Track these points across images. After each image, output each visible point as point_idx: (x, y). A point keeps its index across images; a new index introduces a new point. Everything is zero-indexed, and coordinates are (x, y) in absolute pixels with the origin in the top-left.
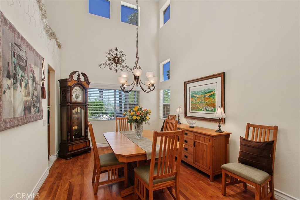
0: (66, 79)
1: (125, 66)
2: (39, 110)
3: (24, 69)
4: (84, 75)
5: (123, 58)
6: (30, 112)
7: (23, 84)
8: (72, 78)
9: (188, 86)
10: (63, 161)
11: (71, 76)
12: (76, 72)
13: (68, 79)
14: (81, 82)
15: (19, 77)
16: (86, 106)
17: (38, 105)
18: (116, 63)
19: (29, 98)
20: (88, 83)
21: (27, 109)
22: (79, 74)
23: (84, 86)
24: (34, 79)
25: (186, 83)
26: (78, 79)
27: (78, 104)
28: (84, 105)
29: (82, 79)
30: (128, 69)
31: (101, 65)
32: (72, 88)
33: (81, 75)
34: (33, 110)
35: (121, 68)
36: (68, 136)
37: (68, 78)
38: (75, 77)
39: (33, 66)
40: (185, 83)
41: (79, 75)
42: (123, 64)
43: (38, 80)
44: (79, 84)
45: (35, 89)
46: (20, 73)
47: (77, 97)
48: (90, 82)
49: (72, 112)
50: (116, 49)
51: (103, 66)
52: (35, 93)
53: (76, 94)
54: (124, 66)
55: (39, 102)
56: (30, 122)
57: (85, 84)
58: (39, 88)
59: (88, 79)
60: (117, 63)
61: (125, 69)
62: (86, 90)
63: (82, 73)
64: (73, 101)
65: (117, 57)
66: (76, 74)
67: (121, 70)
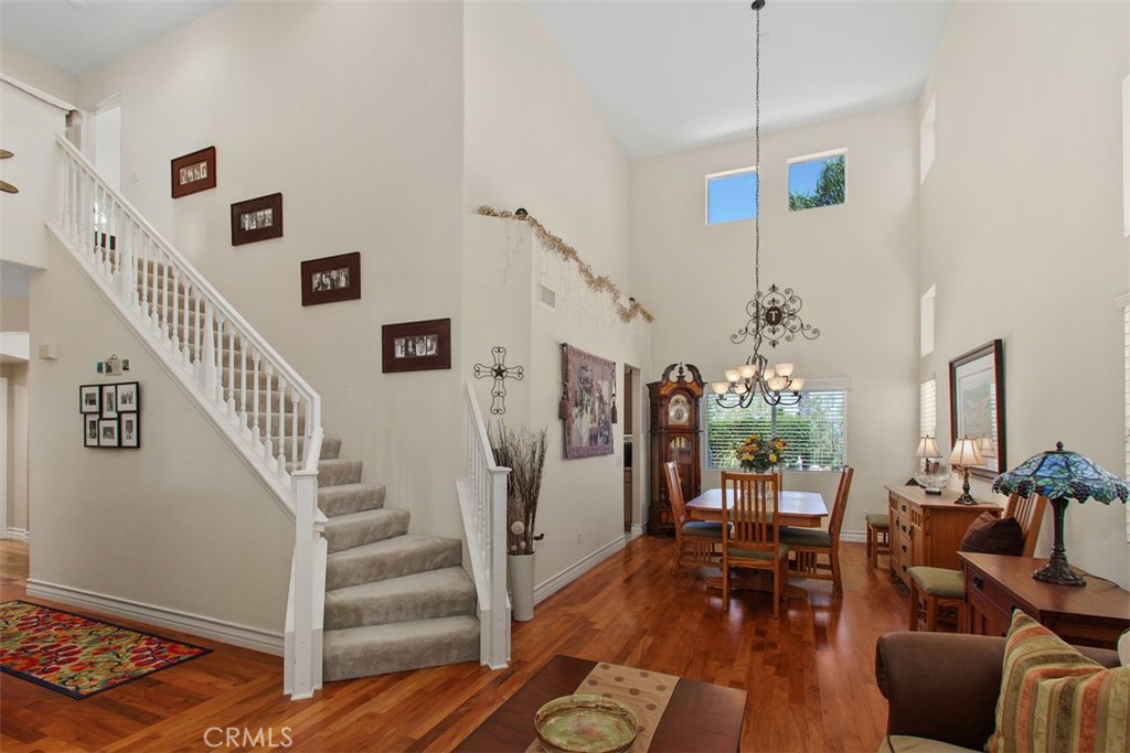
0: (656, 383)
1: (799, 326)
2: (608, 441)
3: (589, 391)
4: (691, 368)
5: (792, 306)
6: (596, 443)
7: (589, 409)
8: (668, 379)
9: (960, 371)
10: (652, 538)
11: (666, 375)
12: (675, 365)
13: (660, 383)
14: (686, 383)
15: (585, 402)
16: (697, 434)
17: (606, 433)
18: (771, 323)
19: (595, 425)
20: (702, 385)
21: (593, 438)
22: (681, 368)
23: (692, 391)
24: (601, 398)
25: (955, 364)
26: (681, 378)
27: (679, 431)
28: (692, 431)
29: (689, 377)
30: (809, 333)
31: (735, 336)
32: (668, 398)
33: (685, 369)
34: (600, 440)
35: (788, 333)
36: (660, 492)
37: (660, 380)
38: (674, 376)
39: (600, 382)
40: (951, 364)
41: (681, 370)
42: (792, 323)
43: (606, 398)
44: (681, 387)
45: (603, 412)
46: (586, 397)
47: (679, 416)
48: (704, 381)
49: (667, 446)
50: (774, 288)
51: (740, 338)
52: (603, 417)
53: (677, 412)
54: (794, 327)
55: (608, 428)
56: (597, 455)
57: (695, 388)
58: (608, 409)
59: (700, 376)
60: (776, 324)
61: (798, 335)
62: (697, 399)
63: (687, 365)
64: (670, 423)
65: (776, 309)
66: (677, 368)
67: (788, 339)
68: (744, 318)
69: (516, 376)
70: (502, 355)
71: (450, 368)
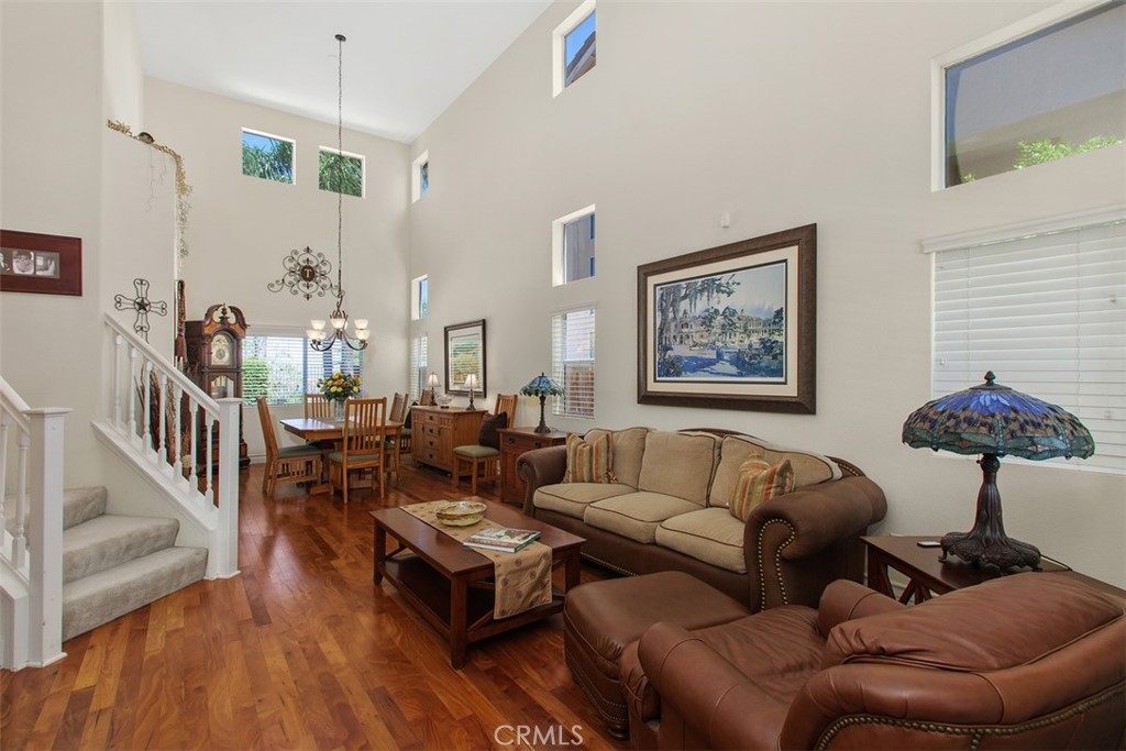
0: (199, 322)
1: (329, 285)
4: (236, 311)
5: (324, 268)
8: (212, 319)
11: (209, 314)
12: (219, 306)
13: (203, 322)
14: (230, 324)
16: (238, 373)
18: (306, 279)
20: (244, 326)
22: (224, 310)
23: (235, 333)
25: (449, 329)
26: (224, 319)
27: (221, 370)
28: (234, 372)
29: (232, 319)
30: (336, 292)
31: (272, 285)
32: (211, 337)
33: (228, 311)
35: (320, 290)
37: (202, 318)
38: (217, 316)
40: (445, 329)
41: (224, 312)
42: (323, 282)
44: (224, 328)
47: (221, 355)
48: (247, 324)
49: (209, 386)
50: (308, 250)
51: (277, 287)
53: (219, 350)
54: (325, 286)
57: (237, 328)
59: (243, 319)
60: (310, 281)
61: (328, 292)
62: (238, 341)
63: (230, 307)
64: (213, 363)
65: (310, 268)
66: (220, 309)
67: (320, 294)
68: (279, 271)
69: (159, 311)
70: (145, 288)
71: (80, 294)
